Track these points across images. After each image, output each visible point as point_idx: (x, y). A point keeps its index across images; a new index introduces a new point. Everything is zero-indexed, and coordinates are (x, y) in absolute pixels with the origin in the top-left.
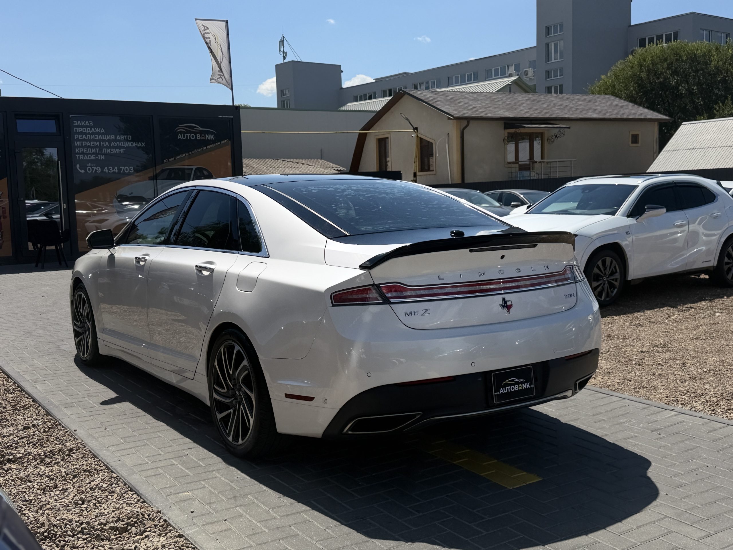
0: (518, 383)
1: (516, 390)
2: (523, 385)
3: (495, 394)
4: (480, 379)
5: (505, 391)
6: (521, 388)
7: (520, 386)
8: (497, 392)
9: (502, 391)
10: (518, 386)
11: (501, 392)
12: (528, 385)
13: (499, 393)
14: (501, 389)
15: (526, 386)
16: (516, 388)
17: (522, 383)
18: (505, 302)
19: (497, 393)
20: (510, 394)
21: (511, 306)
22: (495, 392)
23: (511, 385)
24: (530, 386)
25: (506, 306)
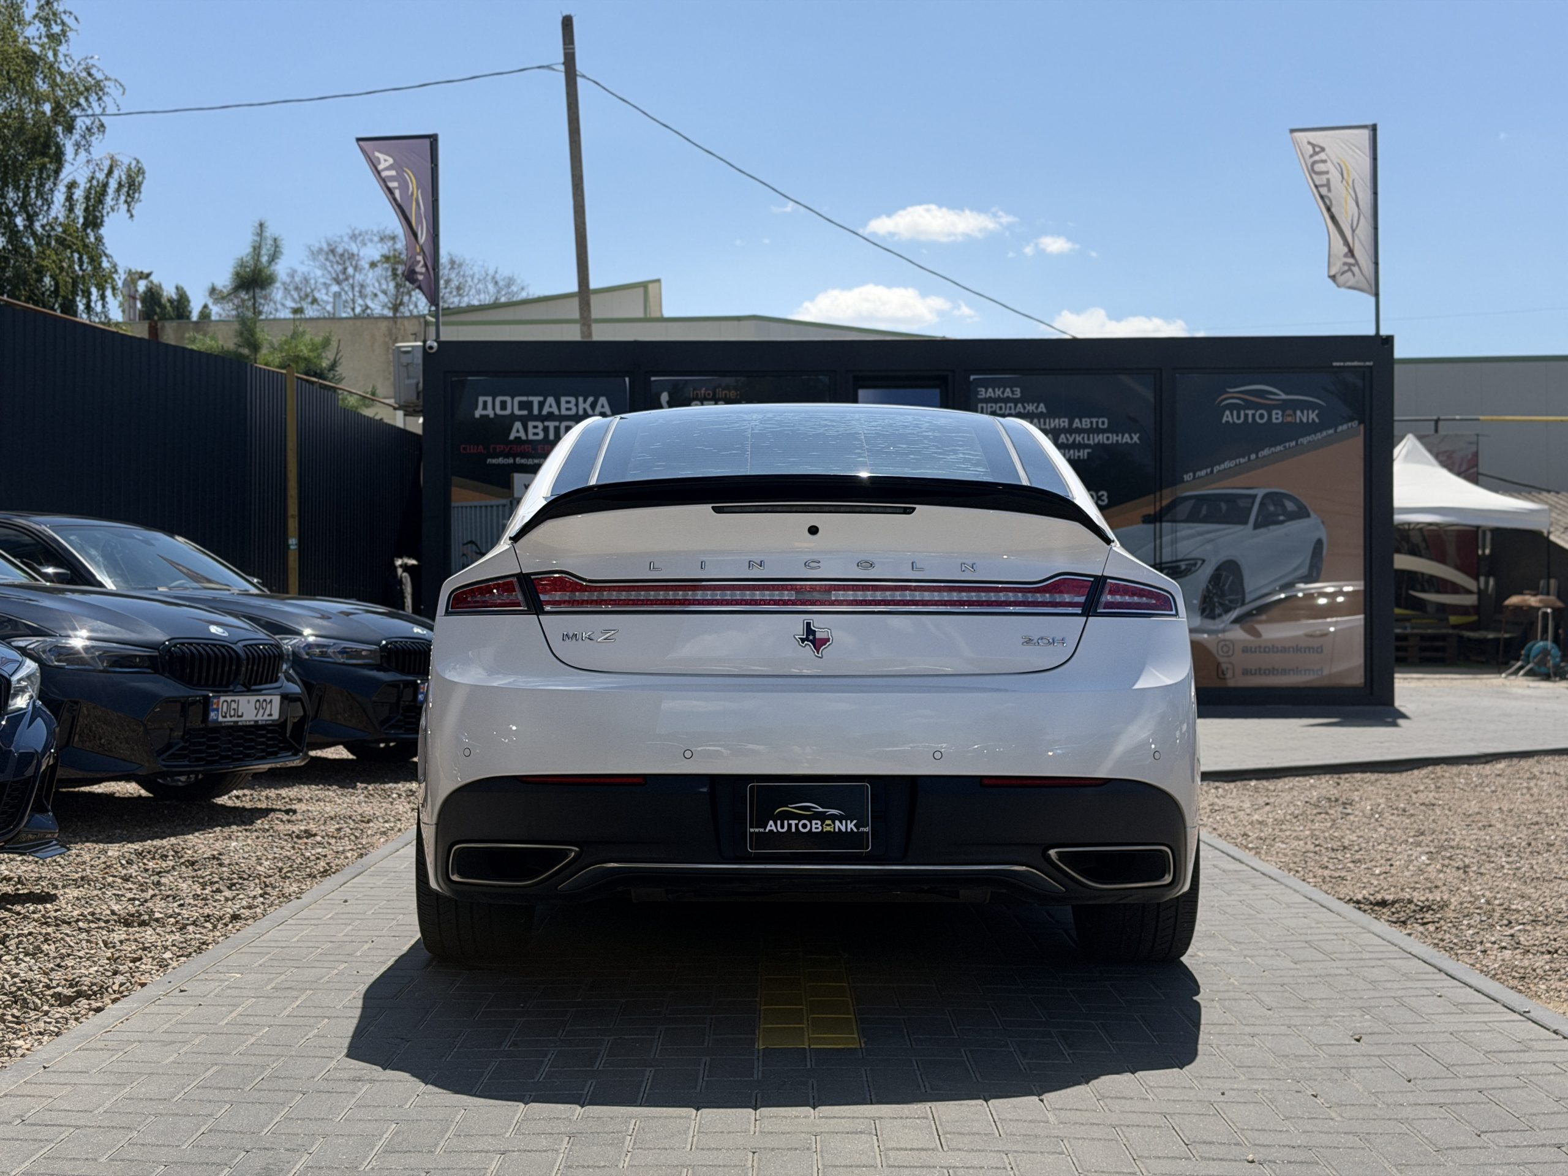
0: (822, 817)
1: (814, 830)
2: (837, 822)
3: (752, 830)
4: (703, 790)
5: (782, 827)
6: (828, 829)
7: (828, 825)
8: (757, 827)
10: (822, 823)
11: (768, 828)
12: (851, 826)
13: (762, 830)
14: (771, 822)
15: (848, 826)
16: (816, 826)
17: (833, 818)
18: (810, 631)
19: (757, 830)
20: (794, 837)
21: (826, 641)
22: (750, 827)
23: (799, 817)
24: (858, 829)
25: (813, 639)
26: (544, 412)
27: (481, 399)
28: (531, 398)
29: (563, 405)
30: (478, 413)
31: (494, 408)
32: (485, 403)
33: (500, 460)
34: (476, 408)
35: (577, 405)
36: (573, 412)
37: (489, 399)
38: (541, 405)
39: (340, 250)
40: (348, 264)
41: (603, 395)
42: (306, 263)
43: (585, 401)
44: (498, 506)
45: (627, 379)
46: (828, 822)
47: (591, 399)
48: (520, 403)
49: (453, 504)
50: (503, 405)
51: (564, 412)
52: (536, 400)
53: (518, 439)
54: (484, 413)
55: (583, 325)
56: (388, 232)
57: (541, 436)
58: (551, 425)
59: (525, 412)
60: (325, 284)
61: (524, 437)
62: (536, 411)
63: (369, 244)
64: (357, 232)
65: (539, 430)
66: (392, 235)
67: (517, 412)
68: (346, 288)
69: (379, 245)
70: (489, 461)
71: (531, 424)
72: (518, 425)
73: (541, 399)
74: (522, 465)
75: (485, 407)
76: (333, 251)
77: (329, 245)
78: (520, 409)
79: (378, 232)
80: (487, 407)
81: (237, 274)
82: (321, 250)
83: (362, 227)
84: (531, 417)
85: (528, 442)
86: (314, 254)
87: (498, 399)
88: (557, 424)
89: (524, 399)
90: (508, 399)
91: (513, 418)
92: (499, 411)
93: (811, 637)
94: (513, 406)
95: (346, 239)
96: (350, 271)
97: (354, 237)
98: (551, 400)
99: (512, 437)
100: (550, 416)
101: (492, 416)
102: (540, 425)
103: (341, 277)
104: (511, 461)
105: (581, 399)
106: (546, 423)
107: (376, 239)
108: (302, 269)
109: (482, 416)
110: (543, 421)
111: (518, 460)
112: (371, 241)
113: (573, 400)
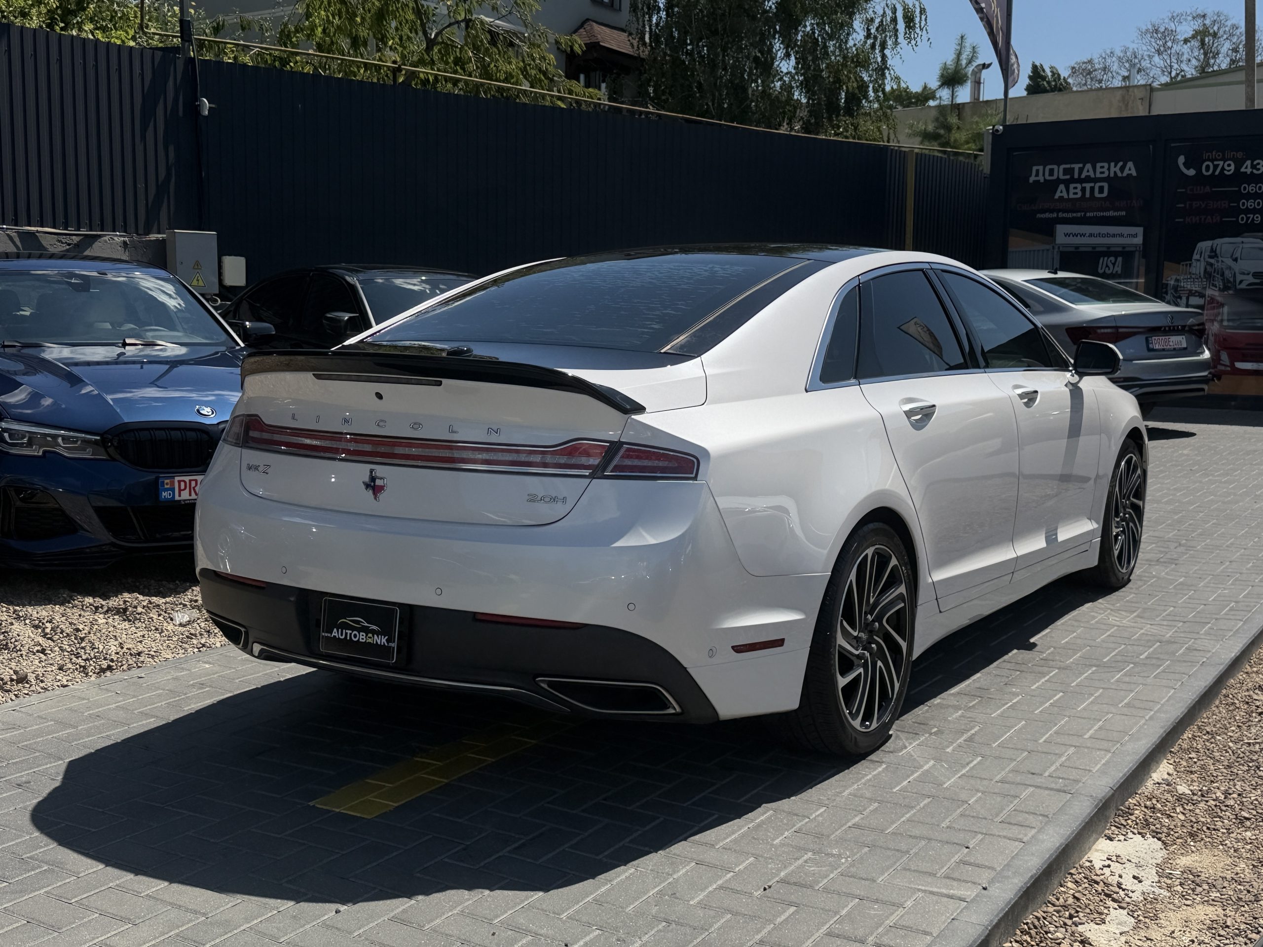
0: (366, 630)
1: (361, 640)
2: (375, 636)
3: (323, 634)
4: (292, 599)
5: (342, 635)
6: (370, 640)
7: (370, 638)
8: (327, 632)
9: (336, 634)
10: (366, 636)
11: (333, 634)
12: (384, 640)
13: (329, 635)
14: (335, 630)
15: (382, 640)
16: (362, 637)
17: (374, 632)
18: (373, 479)
19: (326, 635)
20: (347, 643)
21: (382, 488)
22: (323, 632)
23: (353, 629)
24: (388, 644)
25: (373, 486)
26: (1083, 176)
27: (1035, 168)
28: (1073, 166)
29: (1098, 170)
30: (1032, 179)
31: (1044, 175)
32: (1037, 171)
33: (1047, 215)
34: (1031, 176)
35: (1109, 169)
36: (1106, 175)
37: (1041, 168)
38: (1081, 170)
39: (1162, 29)
40: (1168, 39)
41: (1130, 161)
42: (1136, 42)
43: (1115, 166)
44: (1043, 250)
45: (1151, 146)
46: (370, 635)
47: (1121, 164)
48: (1065, 169)
49: (1010, 249)
50: (1051, 172)
51: (1098, 175)
52: (1077, 166)
53: (1061, 198)
54: (1037, 178)
55: (1248, 86)
56: (1200, 12)
57: (1079, 195)
58: (1088, 186)
59: (1068, 177)
60: (1149, 56)
61: (1066, 196)
62: (1076, 176)
63: (1184, 23)
64: (1175, 14)
65: (1079, 191)
66: (1202, 14)
67: (1062, 177)
68: (1166, 57)
69: (1192, 23)
70: (1039, 216)
71: (1072, 186)
72: (1062, 187)
73: (1081, 165)
74: (1064, 218)
75: (1037, 175)
76: (1157, 31)
77: (1154, 26)
78: (1064, 174)
79: (1191, 13)
80: (1039, 174)
81: (942, 76)
82: (1147, 30)
83: (1179, 11)
84: (1073, 180)
85: (1069, 200)
86: (1143, 34)
87: (1048, 167)
88: (1092, 185)
89: (1068, 166)
90: (1055, 167)
91: (1059, 181)
92: (1048, 177)
93: (372, 484)
94: (1059, 171)
95: (1167, 21)
96: (1169, 44)
97: (1172, 18)
98: (1089, 166)
99: (1056, 197)
100: (1088, 179)
101: (1042, 180)
102: (1079, 186)
103: (1162, 49)
104: (1055, 215)
105: (1112, 164)
106: (1084, 185)
107: (1190, 18)
108: (1132, 46)
109: (1034, 181)
110: (1081, 183)
111: (1061, 215)
112: (1186, 20)
113: (1106, 165)
